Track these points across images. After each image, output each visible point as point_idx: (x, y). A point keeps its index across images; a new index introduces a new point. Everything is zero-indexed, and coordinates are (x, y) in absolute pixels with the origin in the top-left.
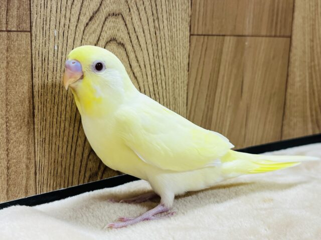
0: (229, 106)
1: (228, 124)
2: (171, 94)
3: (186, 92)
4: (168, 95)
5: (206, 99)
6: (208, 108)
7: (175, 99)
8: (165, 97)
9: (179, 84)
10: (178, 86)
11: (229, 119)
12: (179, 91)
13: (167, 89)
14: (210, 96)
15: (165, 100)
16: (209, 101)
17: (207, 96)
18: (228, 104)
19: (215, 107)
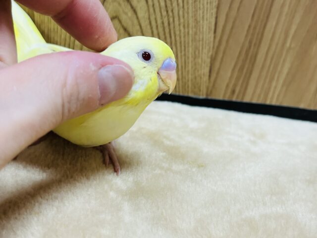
0: (290, 48)
1: (285, 71)
2: (190, 15)
3: (214, 16)
4: (186, 15)
5: (248, 31)
6: (250, 42)
7: (197, 22)
8: (181, 18)
9: (203, 5)
10: (202, 7)
11: (287, 66)
12: (203, 13)
13: (186, 7)
14: (255, 28)
15: (182, 20)
16: (253, 35)
17: (250, 27)
18: (288, 45)
19: (263, 45)
